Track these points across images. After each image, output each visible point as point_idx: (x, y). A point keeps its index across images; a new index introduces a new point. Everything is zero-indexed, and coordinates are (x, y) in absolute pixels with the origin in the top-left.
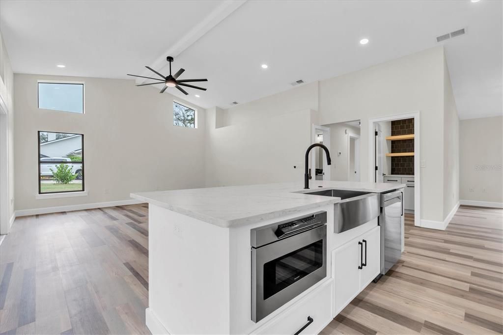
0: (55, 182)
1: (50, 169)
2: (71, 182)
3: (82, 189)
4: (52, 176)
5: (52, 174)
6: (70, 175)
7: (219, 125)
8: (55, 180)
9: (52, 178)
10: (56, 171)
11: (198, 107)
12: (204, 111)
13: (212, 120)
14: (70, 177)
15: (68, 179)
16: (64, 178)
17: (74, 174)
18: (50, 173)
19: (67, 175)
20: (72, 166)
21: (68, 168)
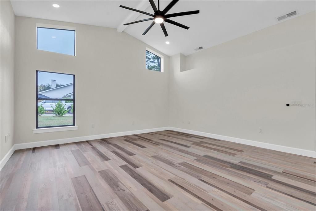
0: (54, 115)
1: (51, 106)
2: (65, 115)
3: (73, 124)
4: (53, 111)
5: (53, 110)
6: (64, 110)
7: (183, 69)
8: (54, 113)
9: (53, 112)
10: (55, 107)
11: (165, 54)
12: (168, 58)
13: (177, 64)
14: (64, 112)
15: (62, 113)
16: (60, 112)
17: (66, 110)
18: (51, 109)
19: (62, 110)
20: (66, 104)
21: (63, 106)
